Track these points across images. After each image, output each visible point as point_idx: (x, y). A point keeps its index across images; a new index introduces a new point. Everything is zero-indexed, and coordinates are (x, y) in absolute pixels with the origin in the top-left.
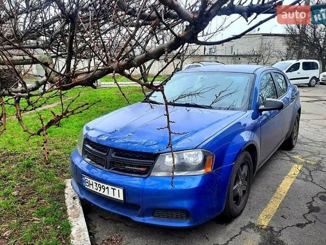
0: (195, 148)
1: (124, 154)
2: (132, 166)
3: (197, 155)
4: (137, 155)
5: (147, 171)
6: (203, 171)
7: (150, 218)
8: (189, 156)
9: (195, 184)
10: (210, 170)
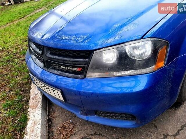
0: (142, 38)
1: (57, 53)
2: (67, 66)
3: (143, 46)
4: (70, 53)
5: (83, 71)
6: (152, 68)
7: (94, 116)
8: (134, 48)
9: (141, 84)
10: (162, 64)
